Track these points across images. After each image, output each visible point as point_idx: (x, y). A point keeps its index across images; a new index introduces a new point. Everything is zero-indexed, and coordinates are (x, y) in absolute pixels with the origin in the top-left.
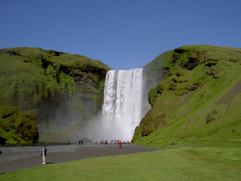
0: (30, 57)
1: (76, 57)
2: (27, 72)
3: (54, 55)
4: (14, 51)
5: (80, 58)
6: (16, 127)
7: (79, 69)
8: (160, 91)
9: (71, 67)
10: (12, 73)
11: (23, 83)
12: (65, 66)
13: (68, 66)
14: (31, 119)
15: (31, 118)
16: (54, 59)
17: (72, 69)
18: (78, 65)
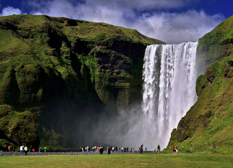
0: (31, 31)
1: (100, 27)
2: (26, 54)
3: (66, 25)
4: (7, 23)
5: (105, 28)
6: (10, 132)
7: (103, 46)
8: (211, 79)
9: (93, 43)
10: (5, 55)
11: (22, 69)
12: (84, 41)
13: (87, 40)
14: (30, 120)
15: (30, 118)
16: (67, 31)
17: (93, 45)
18: (102, 40)
